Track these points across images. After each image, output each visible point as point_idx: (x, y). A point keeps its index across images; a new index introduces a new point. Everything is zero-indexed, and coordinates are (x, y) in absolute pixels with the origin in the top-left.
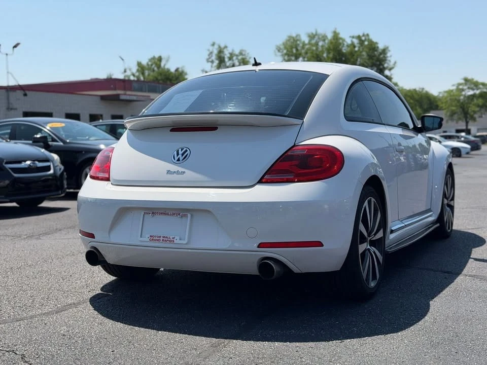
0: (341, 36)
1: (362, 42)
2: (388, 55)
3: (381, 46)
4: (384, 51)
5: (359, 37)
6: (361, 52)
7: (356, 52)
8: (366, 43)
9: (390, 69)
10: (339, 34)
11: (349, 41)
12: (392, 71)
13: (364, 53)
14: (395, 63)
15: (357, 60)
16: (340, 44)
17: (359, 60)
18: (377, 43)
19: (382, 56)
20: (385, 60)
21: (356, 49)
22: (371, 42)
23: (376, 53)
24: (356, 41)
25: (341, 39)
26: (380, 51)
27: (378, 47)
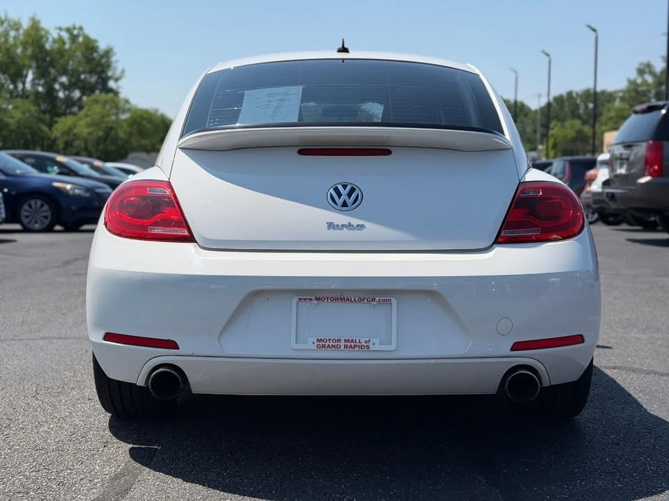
0: (43, 25)
1: (74, 38)
2: (114, 59)
3: (102, 46)
4: (108, 53)
5: (68, 30)
6: (75, 51)
7: (65, 51)
8: (81, 39)
9: (117, 80)
10: (38, 22)
11: (54, 34)
12: (120, 83)
13: (79, 54)
14: (123, 72)
15: (68, 63)
16: (42, 37)
17: (71, 62)
18: (95, 41)
19: (104, 61)
20: (108, 66)
21: (67, 46)
22: (87, 39)
23: (95, 55)
24: (65, 35)
25: (43, 29)
26: (101, 53)
27: (97, 47)
